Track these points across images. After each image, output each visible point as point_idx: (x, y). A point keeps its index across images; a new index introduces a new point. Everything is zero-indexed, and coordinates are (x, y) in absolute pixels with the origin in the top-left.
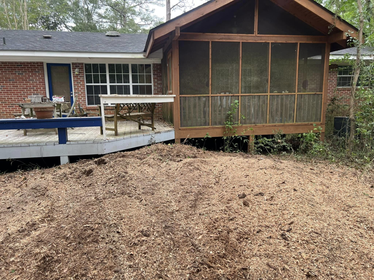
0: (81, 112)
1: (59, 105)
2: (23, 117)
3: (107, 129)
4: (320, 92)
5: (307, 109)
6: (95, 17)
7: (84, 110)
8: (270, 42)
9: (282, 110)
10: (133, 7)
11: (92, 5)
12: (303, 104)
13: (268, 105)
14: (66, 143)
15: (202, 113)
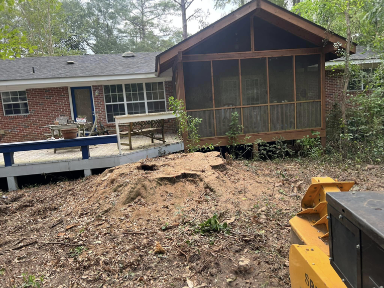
0: (102, 129)
1: (82, 126)
2: (53, 138)
3: (122, 144)
4: (319, 99)
5: (306, 116)
6: (115, 33)
7: (105, 127)
8: (267, 57)
9: (282, 118)
10: (151, 20)
11: (112, 21)
12: (302, 112)
13: (269, 114)
14: (88, 159)
15: (208, 124)
